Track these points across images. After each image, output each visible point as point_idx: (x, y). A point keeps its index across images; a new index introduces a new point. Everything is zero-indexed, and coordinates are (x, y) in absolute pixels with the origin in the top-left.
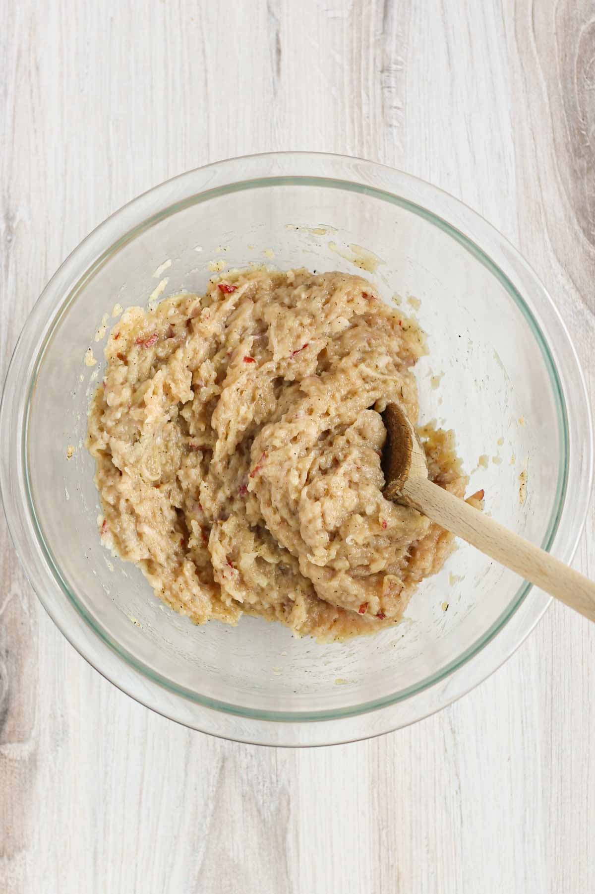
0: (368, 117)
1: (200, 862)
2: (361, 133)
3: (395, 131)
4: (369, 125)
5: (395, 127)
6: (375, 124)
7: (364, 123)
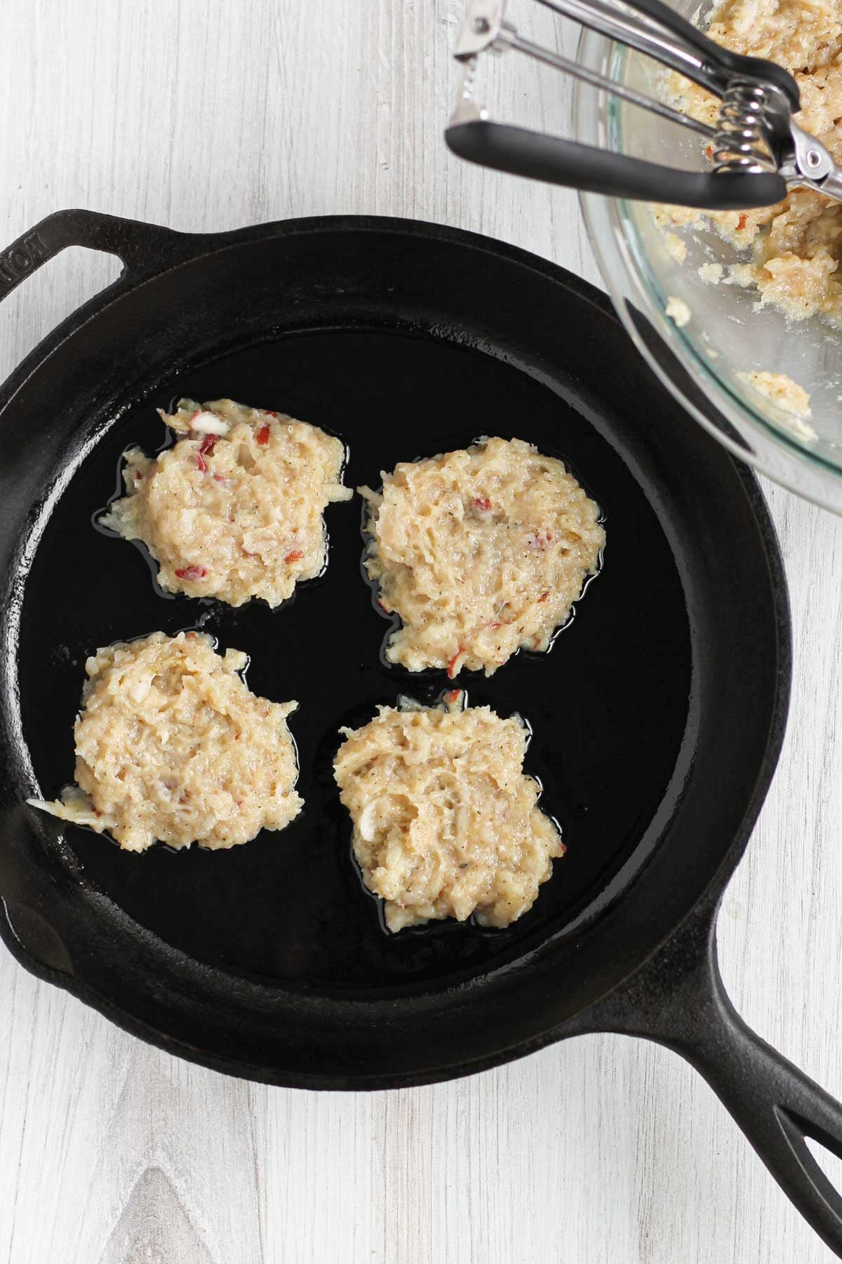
0: (411, 8)
1: (122, 1084)
2: (400, 31)
3: (450, 30)
4: (412, 19)
5: (451, 23)
6: (421, 18)
7: (405, 16)
